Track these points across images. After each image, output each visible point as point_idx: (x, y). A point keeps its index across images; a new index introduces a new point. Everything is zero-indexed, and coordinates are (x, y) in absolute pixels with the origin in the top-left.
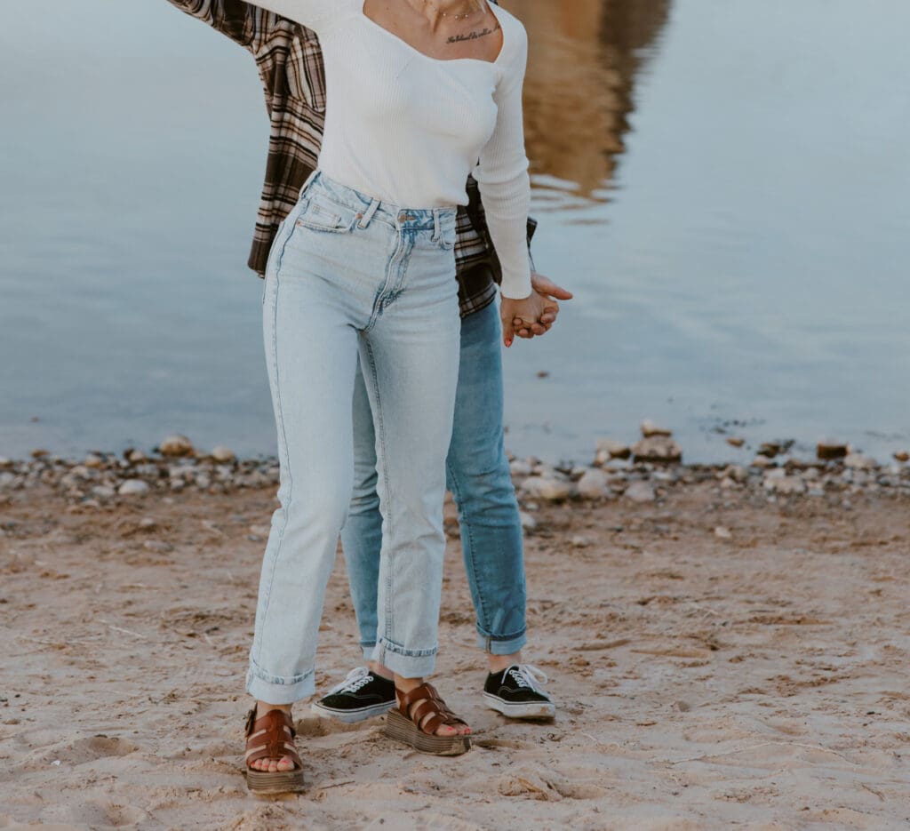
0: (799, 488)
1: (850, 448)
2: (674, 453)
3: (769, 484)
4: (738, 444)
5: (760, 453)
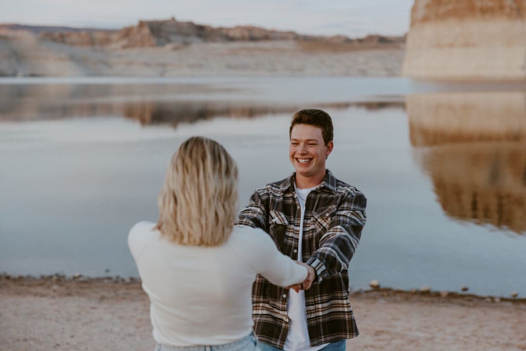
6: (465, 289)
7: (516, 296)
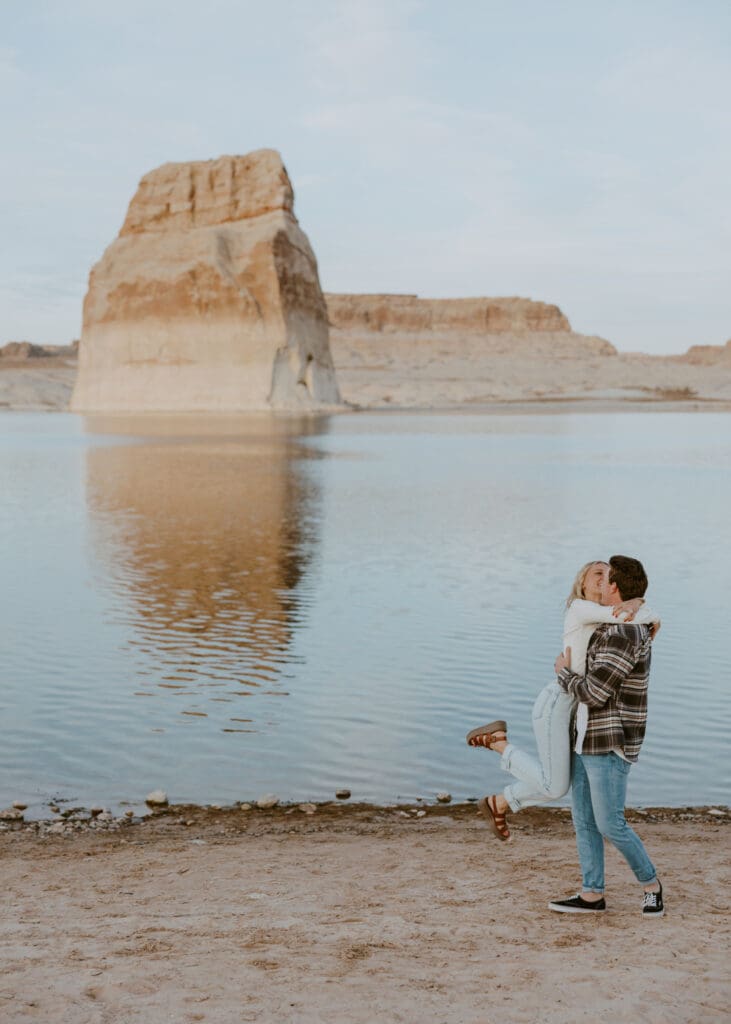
0: (61, 831)
1: (105, 811)
2: (19, 816)
3: (49, 829)
4: (58, 811)
5: (63, 815)
6: (345, 795)
7: (446, 800)
